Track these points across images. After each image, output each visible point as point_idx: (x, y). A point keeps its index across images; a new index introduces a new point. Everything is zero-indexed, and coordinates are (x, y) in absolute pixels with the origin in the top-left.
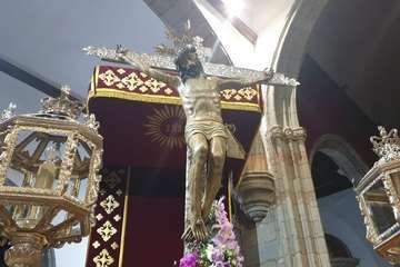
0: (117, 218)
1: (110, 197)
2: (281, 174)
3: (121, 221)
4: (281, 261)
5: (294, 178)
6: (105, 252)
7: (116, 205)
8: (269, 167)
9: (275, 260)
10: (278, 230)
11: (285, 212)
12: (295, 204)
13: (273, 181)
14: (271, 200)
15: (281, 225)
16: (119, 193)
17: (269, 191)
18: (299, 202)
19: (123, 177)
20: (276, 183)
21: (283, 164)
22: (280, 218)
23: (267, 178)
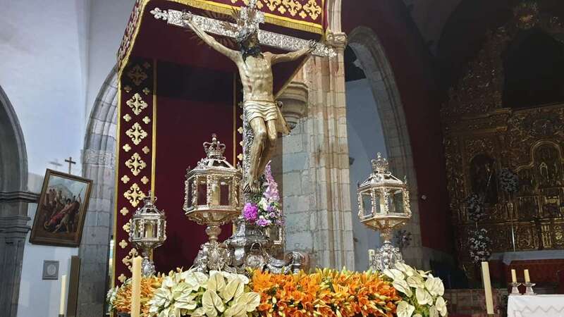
0: (146, 120)
1: (137, 96)
2: (316, 85)
3: (151, 123)
4: (304, 173)
5: (329, 91)
6: (136, 156)
7: (144, 105)
8: (305, 76)
9: (300, 172)
10: (305, 143)
11: (315, 126)
12: (326, 119)
13: (306, 92)
14: (302, 112)
15: (310, 140)
16: (146, 91)
17: (302, 103)
18: (329, 117)
19: (150, 72)
20: (310, 95)
21: (319, 74)
22: (310, 131)
23: (302, 89)
